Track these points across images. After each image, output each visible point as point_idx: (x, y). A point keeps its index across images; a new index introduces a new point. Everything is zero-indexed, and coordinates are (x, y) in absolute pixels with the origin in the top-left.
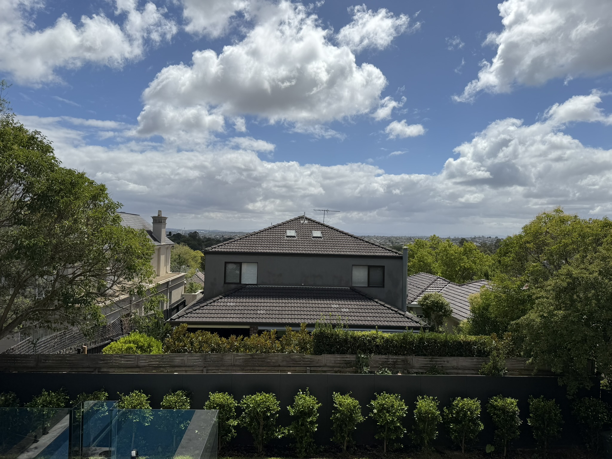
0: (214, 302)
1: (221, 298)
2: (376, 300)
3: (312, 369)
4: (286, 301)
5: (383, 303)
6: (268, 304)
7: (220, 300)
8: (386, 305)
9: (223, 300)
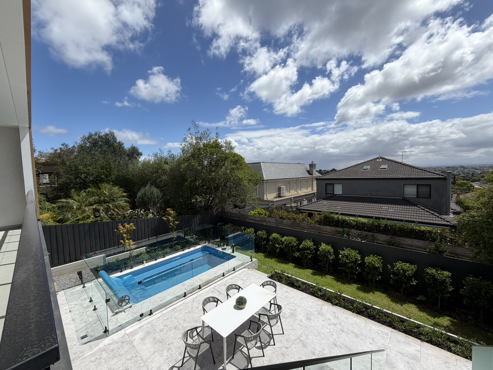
2: (419, 206)
3: (319, 232)
8: (426, 209)
9: (322, 201)
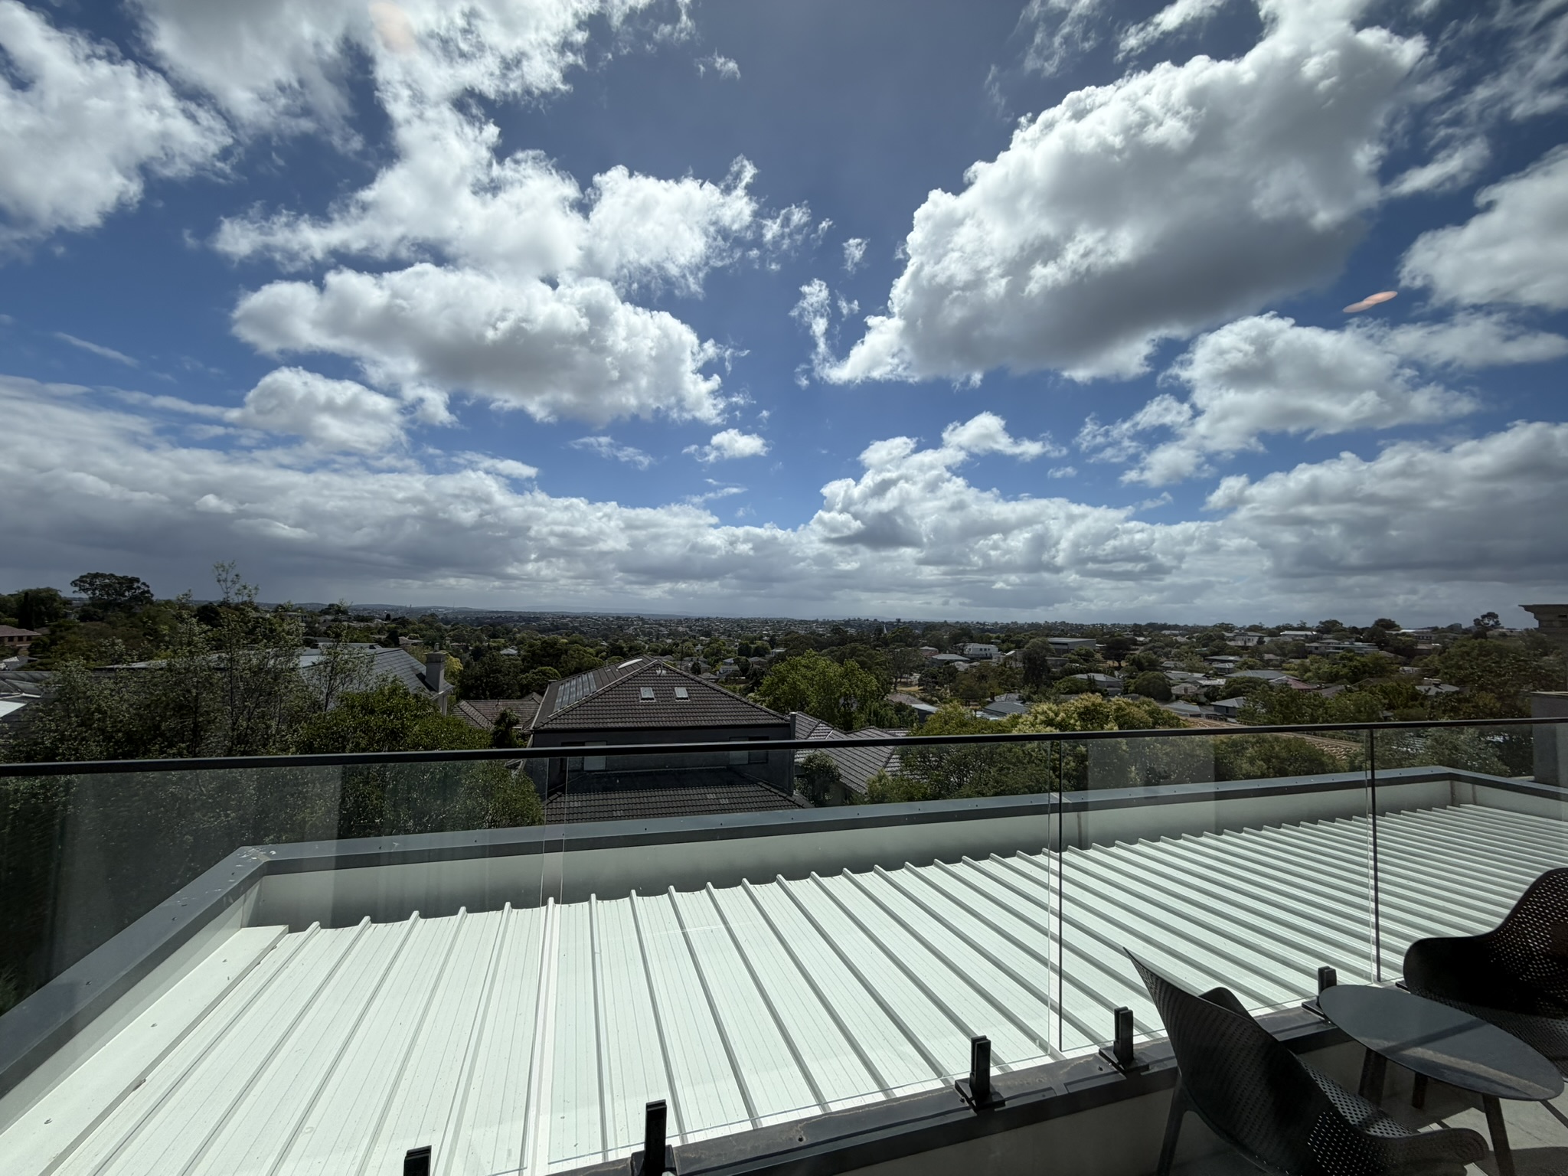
0: (551, 802)
1: (560, 796)
2: (761, 784)
4: (649, 794)
5: (768, 787)
6: (626, 801)
7: (558, 799)
8: (772, 790)
